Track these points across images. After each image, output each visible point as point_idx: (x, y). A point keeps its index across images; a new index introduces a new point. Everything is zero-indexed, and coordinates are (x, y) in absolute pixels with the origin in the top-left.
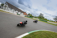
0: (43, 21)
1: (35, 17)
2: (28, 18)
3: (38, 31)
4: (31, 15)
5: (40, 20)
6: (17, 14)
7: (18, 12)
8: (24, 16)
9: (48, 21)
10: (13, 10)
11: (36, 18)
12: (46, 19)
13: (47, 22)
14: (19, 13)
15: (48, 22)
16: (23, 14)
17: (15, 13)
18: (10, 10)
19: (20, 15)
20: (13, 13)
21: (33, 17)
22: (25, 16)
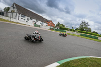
0: (88, 36)
1: (71, 30)
2: (56, 32)
3: (79, 59)
4: (63, 26)
5: (81, 35)
6: (35, 26)
7: (35, 21)
8: (49, 27)
9: (99, 36)
10: (26, 17)
11: (74, 31)
12: (94, 32)
13: (97, 38)
14: (39, 23)
16: (46, 24)
17: (31, 23)
18: (20, 17)
19: (39, 26)
20: (26, 23)
21: (67, 29)
22: (51, 29)
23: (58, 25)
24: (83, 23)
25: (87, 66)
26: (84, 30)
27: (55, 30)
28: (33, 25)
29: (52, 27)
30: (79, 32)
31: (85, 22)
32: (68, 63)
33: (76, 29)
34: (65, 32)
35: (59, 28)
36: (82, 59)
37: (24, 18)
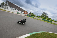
2: (29, 17)
3: (41, 33)
4: (33, 14)
6: (17, 13)
7: (18, 10)
8: (25, 15)
11: (39, 17)
12: (50, 18)
13: (51, 22)
14: (20, 12)
15: (53, 22)
16: (24, 13)
17: (15, 12)
18: (10, 8)
19: (20, 14)
21: (35, 16)
22: (26, 15)
23: (30, 13)
24: (44, 13)
25: (45, 37)
26: (44, 17)
27: (28, 16)
28: (16, 13)
29: (27, 15)
30: (41, 18)
31: (45, 13)
32: (35, 34)
33: (40, 16)
34: (34, 17)
35: (30, 15)
36: (43, 33)
37: (12, 9)
